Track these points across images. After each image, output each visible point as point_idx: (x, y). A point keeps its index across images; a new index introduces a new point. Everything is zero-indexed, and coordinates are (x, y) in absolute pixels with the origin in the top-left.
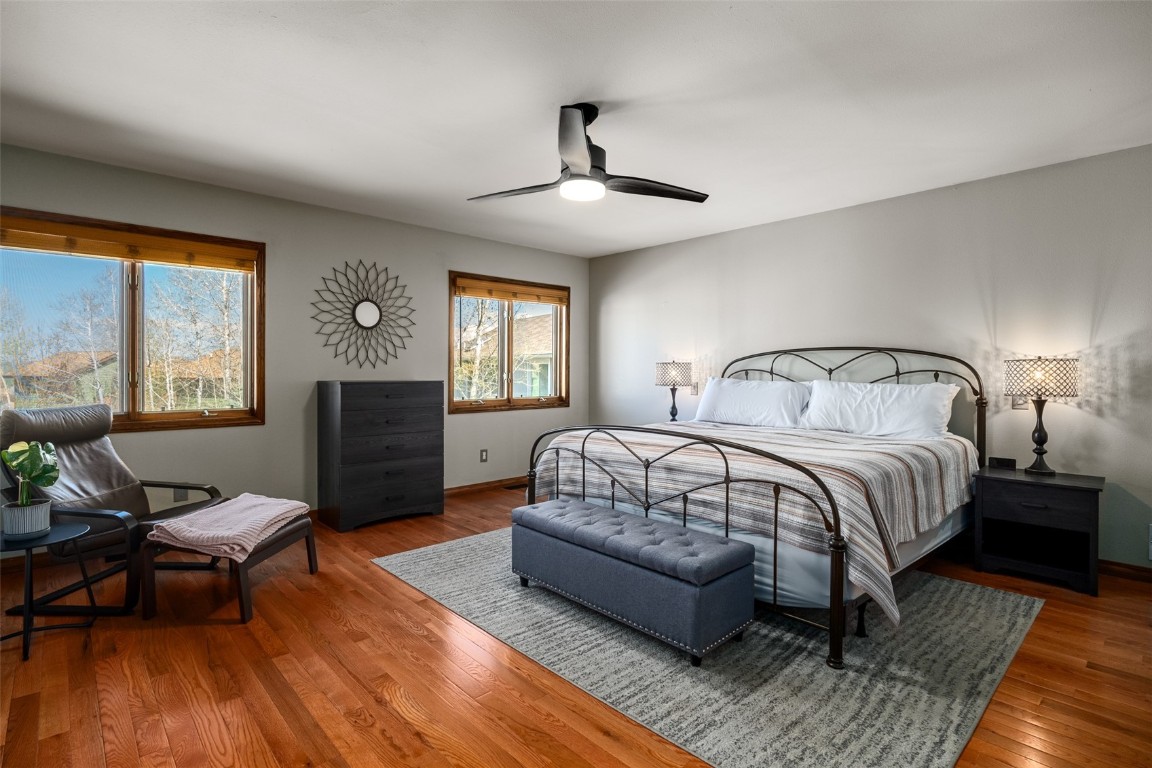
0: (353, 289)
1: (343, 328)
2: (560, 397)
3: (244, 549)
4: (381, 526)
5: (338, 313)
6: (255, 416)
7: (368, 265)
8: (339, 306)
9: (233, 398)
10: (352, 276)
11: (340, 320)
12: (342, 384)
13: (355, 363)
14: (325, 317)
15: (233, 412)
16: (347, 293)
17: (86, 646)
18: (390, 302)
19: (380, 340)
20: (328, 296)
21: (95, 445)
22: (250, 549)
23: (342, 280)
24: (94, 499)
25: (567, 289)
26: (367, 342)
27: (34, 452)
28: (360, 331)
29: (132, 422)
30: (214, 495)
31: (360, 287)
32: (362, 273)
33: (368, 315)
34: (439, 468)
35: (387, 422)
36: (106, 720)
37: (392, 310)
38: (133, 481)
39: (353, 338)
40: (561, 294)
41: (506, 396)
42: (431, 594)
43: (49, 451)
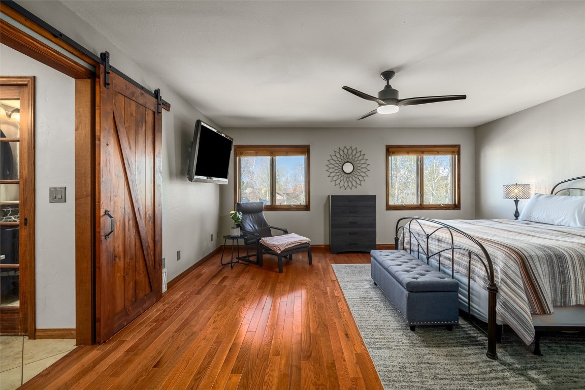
0: (342, 158)
1: (338, 174)
2: (455, 204)
3: (280, 249)
4: (348, 254)
5: (336, 168)
6: (307, 208)
7: (348, 148)
8: (337, 165)
9: (302, 201)
10: (341, 153)
11: (337, 171)
12: (332, 196)
13: (343, 188)
14: (331, 170)
15: (300, 206)
16: (340, 160)
17: (244, 269)
18: (358, 162)
19: (354, 178)
20: (332, 162)
21: (259, 214)
22: (282, 250)
23: (338, 155)
24: (256, 230)
25: (459, 146)
26: (348, 179)
27: (236, 213)
28: (345, 175)
29: (272, 208)
30: (286, 232)
31: (345, 157)
32: (346, 151)
33: (348, 168)
34: (374, 233)
35: (350, 212)
36: (235, 286)
37: (359, 165)
38: (267, 226)
39: (342, 178)
40: (455, 150)
41: (419, 203)
42: (339, 279)
43: (240, 214)
